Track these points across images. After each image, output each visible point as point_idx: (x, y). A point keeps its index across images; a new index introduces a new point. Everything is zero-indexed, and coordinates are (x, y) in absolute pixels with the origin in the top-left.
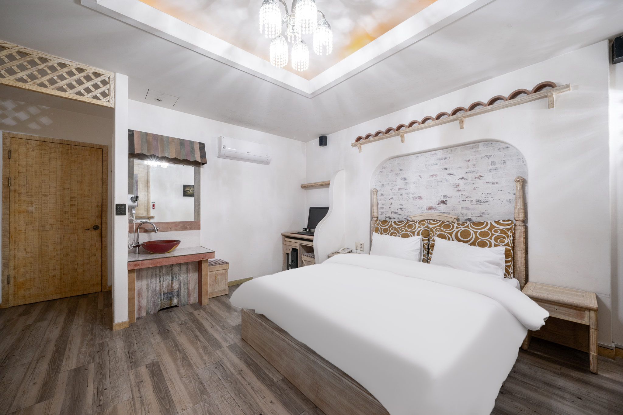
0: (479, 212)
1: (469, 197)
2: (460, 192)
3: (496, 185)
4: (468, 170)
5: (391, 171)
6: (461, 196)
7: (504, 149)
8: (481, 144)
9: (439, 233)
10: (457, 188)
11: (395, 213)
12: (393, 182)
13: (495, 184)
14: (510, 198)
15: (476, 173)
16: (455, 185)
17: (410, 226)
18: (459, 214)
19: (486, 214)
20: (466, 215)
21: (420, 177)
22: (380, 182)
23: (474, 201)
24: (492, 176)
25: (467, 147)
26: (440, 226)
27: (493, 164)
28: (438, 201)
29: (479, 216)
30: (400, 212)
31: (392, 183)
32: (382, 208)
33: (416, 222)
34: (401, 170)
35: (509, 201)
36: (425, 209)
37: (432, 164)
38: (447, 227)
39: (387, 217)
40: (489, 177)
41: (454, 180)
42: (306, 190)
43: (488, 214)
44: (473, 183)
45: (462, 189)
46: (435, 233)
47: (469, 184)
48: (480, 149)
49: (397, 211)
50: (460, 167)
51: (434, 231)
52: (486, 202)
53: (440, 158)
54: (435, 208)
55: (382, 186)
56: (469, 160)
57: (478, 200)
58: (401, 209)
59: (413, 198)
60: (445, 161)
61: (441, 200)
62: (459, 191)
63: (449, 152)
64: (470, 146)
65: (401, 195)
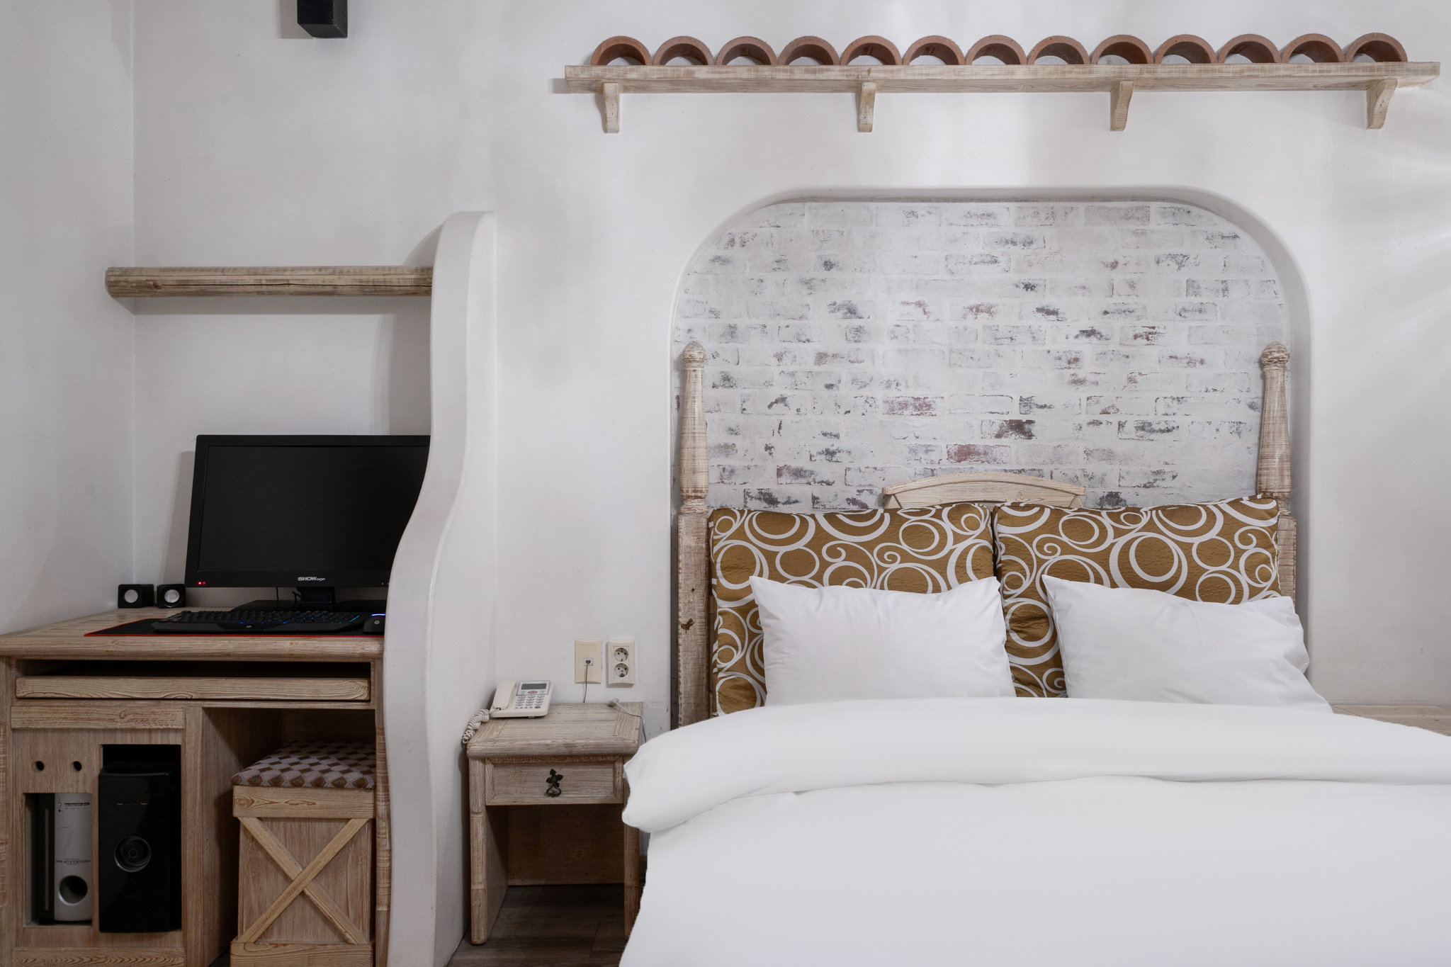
0: (1144, 468)
1: (1112, 411)
2: (1081, 388)
3: (1199, 370)
4: (1111, 301)
5: (776, 265)
6: (1084, 402)
7: (1224, 240)
8: (1154, 206)
9: (1057, 557)
10: (1072, 371)
11: (798, 473)
12: (790, 322)
13: (1198, 364)
14: (1238, 421)
15: (1139, 318)
16: (1064, 358)
17: (918, 536)
18: (1079, 475)
19: (1168, 477)
20: (1102, 481)
21: (920, 310)
22: (715, 313)
23: (1130, 427)
24: (1189, 335)
25: (1110, 209)
26: (1050, 526)
27: (1191, 291)
28: (999, 420)
29: (1145, 486)
30: (825, 469)
31: (783, 323)
32: (727, 449)
33: (938, 515)
34: (828, 265)
35: (1237, 428)
36: (940, 454)
37: (975, 260)
38: (1078, 528)
39: (755, 493)
40: (1177, 338)
41: (1059, 337)
42: (136, 310)
43: (1174, 477)
44: (1128, 357)
45: (1091, 378)
46: (1041, 562)
47: (1111, 360)
48: (1152, 225)
49: (803, 463)
50: (1084, 288)
51: (1034, 551)
52: (1168, 431)
53: (1009, 237)
54: (985, 453)
55: (723, 335)
56: (1116, 263)
57: (1144, 423)
58: (830, 453)
59: (887, 406)
60: (1027, 251)
61: (1008, 418)
62: (1078, 382)
63: (1043, 215)
64: (1118, 210)
65: (829, 386)
